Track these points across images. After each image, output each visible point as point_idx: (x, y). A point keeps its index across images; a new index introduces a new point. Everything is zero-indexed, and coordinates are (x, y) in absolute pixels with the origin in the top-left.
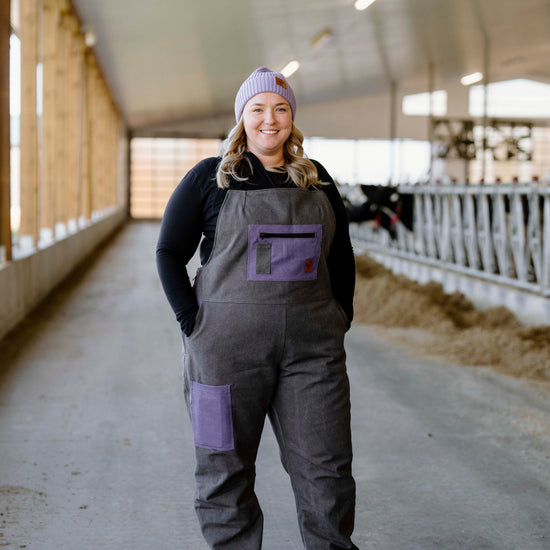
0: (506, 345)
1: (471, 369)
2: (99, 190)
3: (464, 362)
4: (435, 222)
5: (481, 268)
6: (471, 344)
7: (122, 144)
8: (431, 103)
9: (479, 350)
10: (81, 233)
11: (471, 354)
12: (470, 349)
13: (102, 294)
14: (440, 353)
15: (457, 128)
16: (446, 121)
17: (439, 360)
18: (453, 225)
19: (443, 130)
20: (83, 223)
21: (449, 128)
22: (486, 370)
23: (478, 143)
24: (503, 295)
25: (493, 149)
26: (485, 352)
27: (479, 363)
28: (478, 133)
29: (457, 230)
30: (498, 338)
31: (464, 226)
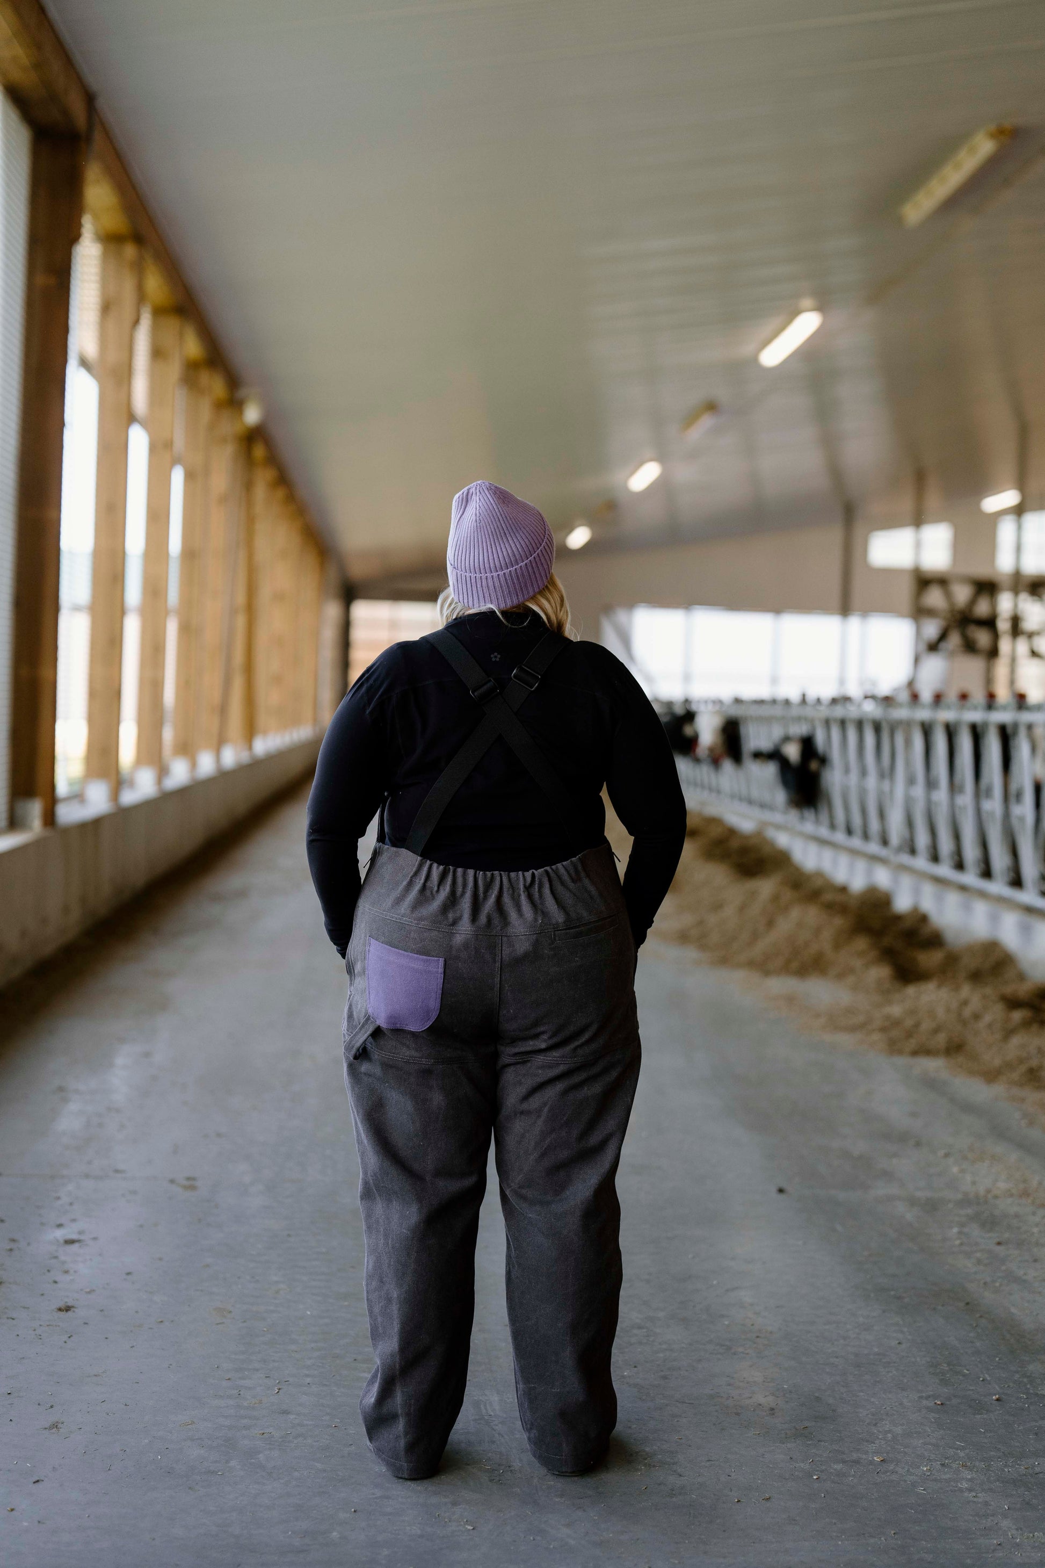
0: (977, 1017)
1: (902, 1061)
2: (268, 696)
3: (893, 1048)
4: (882, 775)
5: (960, 866)
6: (912, 1012)
7: (333, 610)
8: (918, 545)
9: (926, 1025)
10: (223, 776)
11: (909, 1035)
12: (909, 1023)
13: (242, 894)
14: (853, 1029)
15: (962, 594)
16: (942, 581)
17: (845, 1040)
18: (911, 781)
19: (934, 598)
20: (230, 757)
21: (948, 595)
22: (934, 1065)
23: (1003, 625)
24: (994, 919)
25: (1030, 635)
26: (936, 1031)
27: (923, 1051)
28: (1005, 603)
29: (919, 791)
30: (965, 1003)
31: (931, 784)
